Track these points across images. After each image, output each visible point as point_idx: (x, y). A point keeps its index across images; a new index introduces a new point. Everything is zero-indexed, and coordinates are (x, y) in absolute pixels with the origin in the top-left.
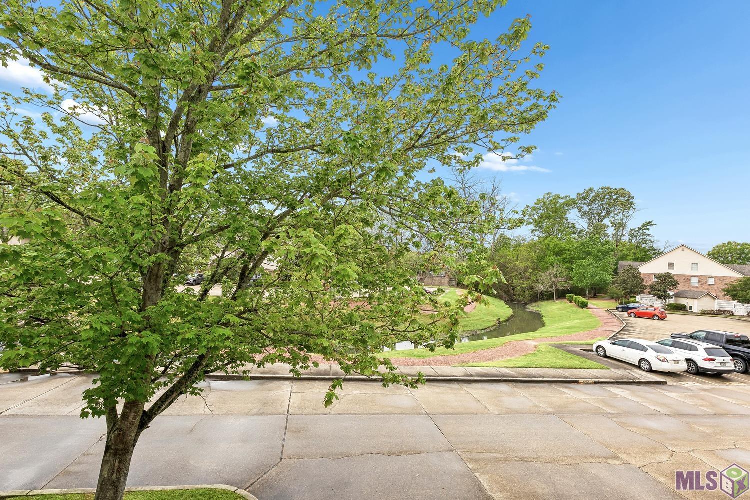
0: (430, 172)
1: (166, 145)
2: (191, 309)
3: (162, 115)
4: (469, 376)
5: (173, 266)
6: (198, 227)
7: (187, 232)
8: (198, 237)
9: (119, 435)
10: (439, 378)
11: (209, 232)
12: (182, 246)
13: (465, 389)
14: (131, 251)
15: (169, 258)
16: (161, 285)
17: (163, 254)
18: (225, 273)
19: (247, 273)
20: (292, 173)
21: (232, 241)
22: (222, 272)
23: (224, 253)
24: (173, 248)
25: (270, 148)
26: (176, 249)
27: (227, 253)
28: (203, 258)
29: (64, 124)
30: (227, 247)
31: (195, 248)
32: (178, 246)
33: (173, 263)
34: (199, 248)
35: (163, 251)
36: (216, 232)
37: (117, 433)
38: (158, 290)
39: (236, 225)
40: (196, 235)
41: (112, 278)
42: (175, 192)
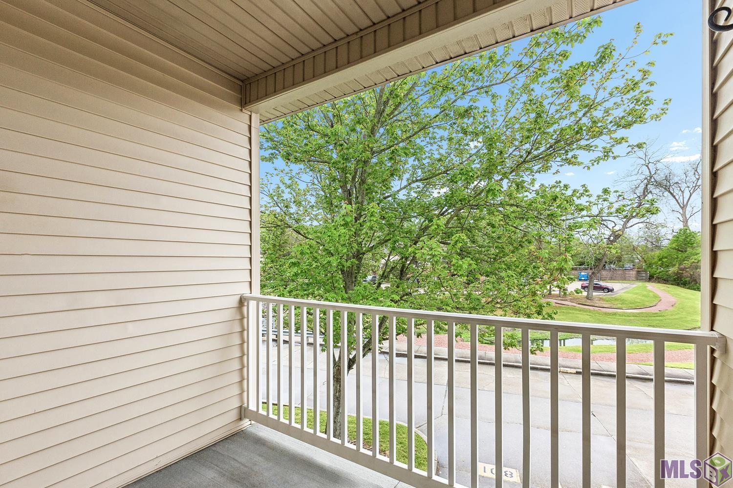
0: (554, 174)
1: (351, 191)
2: (372, 293)
3: (348, 175)
4: (643, 374)
5: (359, 267)
6: (371, 241)
7: (365, 244)
8: (372, 247)
9: (338, 369)
10: (603, 373)
11: (379, 243)
12: (364, 254)
13: (635, 385)
14: (341, 259)
15: (357, 262)
16: (354, 280)
17: (354, 260)
18: (391, 271)
19: (404, 270)
20: (435, 189)
21: (393, 249)
22: (389, 270)
23: (389, 257)
24: (359, 255)
25: (414, 179)
26: (361, 256)
27: (391, 257)
28: (376, 262)
29: (290, 181)
30: (391, 252)
31: (370, 255)
32: (361, 254)
33: (358, 266)
34: (372, 254)
35: (354, 258)
36: (383, 243)
37: (337, 368)
38: (352, 282)
39: (394, 239)
40: (371, 246)
41: (332, 274)
42: (358, 221)
